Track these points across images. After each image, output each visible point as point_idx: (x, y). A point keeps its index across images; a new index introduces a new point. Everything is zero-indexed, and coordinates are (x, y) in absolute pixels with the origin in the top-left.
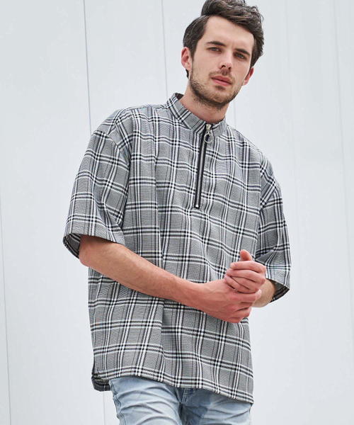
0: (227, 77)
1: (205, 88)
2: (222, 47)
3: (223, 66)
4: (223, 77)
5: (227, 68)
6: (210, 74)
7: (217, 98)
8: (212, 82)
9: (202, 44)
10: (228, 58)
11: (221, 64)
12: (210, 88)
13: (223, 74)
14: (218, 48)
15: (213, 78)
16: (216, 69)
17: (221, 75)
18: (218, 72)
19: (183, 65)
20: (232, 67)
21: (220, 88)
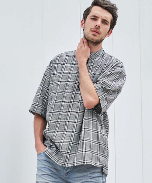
0: (98, 30)
1: (88, 35)
2: (97, 18)
3: (96, 26)
4: (96, 31)
5: (98, 26)
6: (91, 29)
7: (93, 40)
8: (91, 32)
9: (89, 17)
10: (99, 22)
11: (96, 25)
12: (90, 35)
13: (96, 29)
14: (95, 18)
15: (91, 31)
16: (93, 27)
17: (95, 29)
18: (94, 28)
19: (81, 26)
20: (100, 26)
21: (94, 35)
